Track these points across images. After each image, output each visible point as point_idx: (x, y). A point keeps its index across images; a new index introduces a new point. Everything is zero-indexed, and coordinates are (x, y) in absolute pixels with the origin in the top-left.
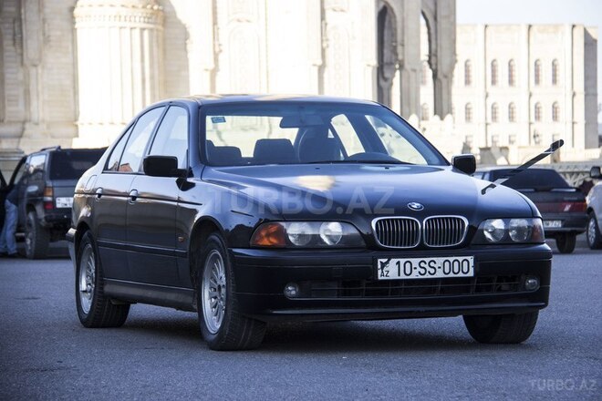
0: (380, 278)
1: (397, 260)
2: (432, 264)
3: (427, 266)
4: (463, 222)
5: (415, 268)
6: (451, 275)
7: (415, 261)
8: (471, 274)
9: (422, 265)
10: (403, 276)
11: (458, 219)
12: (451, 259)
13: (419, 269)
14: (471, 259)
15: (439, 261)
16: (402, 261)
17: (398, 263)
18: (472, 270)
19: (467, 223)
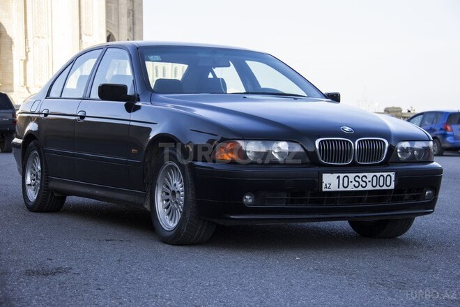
0: (324, 190)
1: (337, 175)
2: (364, 179)
3: (360, 180)
4: (384, 143)
5: (351, 182)
6: (378, 188)
7: (351, 176)
8: (392, 187)
9: (357, 179)
10: (342, 189)
11: (381, 141)
12: (378, 174)
13: (354, 183)
14: (393, 175)
15: (370, 175)
16: (342, 175)
17: (338, 177)
18: (393, 183)
19: (387, 145)
